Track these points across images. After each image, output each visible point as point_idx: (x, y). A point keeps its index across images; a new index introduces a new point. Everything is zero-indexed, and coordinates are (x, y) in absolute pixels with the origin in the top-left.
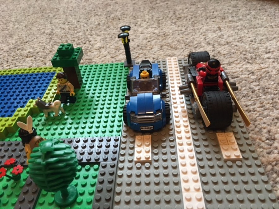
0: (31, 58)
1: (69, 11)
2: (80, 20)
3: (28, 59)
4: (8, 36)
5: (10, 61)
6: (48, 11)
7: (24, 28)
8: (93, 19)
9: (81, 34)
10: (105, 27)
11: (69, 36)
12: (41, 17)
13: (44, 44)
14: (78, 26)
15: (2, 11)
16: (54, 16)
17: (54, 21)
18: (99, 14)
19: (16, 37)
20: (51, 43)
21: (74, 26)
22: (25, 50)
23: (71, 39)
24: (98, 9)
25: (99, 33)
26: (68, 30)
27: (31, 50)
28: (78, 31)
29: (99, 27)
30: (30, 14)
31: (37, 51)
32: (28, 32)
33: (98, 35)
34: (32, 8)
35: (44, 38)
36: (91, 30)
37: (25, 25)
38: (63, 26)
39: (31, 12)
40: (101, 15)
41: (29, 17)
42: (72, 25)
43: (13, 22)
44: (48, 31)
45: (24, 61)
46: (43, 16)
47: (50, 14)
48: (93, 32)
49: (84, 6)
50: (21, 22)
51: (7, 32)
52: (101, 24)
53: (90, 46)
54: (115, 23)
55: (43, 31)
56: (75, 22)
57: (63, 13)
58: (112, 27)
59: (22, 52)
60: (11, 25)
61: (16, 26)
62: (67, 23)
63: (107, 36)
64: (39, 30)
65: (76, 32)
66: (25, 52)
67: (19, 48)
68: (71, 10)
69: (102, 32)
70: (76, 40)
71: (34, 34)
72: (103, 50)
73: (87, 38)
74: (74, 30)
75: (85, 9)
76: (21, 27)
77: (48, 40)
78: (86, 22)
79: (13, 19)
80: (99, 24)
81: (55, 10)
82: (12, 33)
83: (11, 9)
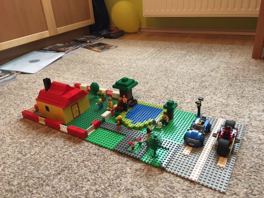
0: (154, 99)
1: (180, 75)
2: (184, 83)
3: (152, 99)
4: (146, 83)
5: (144, 97)
6: (169, 72)
7: (154, 80)
8: (192, 83)
9: (181, 91)
10: (196, 91)
11: (175, 91)
12: (164, 75)
13: (162, 93)
14: (182, 86)
15: (145, 65)
16: (171, 76)
17: (170, 79)
18: (196, 81)
19: (149, 85)
20: (165, 93)
21: (180, 86)
22: (152, 93)
23: (175, 93)
24: (197, 77)
25: (191, 94)
26: (175, 87)
27: (155, 94)
28: (181, 89)
29: (193, 90)
30: (159, 72)
31: (157, 96)
32: (156, 83)
33: (190, 95)
34: (161, 67)
35: (162, 89)
36: (188, 91)
37: (155, 78)
38: (174, 84)
39: (160, 70)
40: (197, 82)
41: (158, 73)
42: (179, 85)
43: (149, 74)
44: (165, 85)
45: (151, 99)
46: (165, 74)
47: (169, 74)
48: (188, 92)
49: (190, 73)
50: (153, 76)
51: (146, 80)
52: (195, 88)
53: (184, 100)
54: (203, 89)
55: (163, 84)
56: (181, 83)
57: (176, 75)
58: (200, 92)
59: (151, 94)
60: (148, 76)
61: (151, 78)
62: (176, 83)
63: (195, 96)
64: (161, 83)
65: (179, 89)
66: (152, 95)
67: (150, 91)
68: (181, 74)
69: (193, 94)
70: (178, 94)
71: (158, 85)
72: (189, 104)
73: (184, 95)
74: (179, 88)
75: (190, 76)
76: (153, 79)
77: (164, 91)
78: (187, 85)
79: (150, 73)
80: (194, 88)
81: (173, 72)
82: (148, 81)
83: (150, 65)
